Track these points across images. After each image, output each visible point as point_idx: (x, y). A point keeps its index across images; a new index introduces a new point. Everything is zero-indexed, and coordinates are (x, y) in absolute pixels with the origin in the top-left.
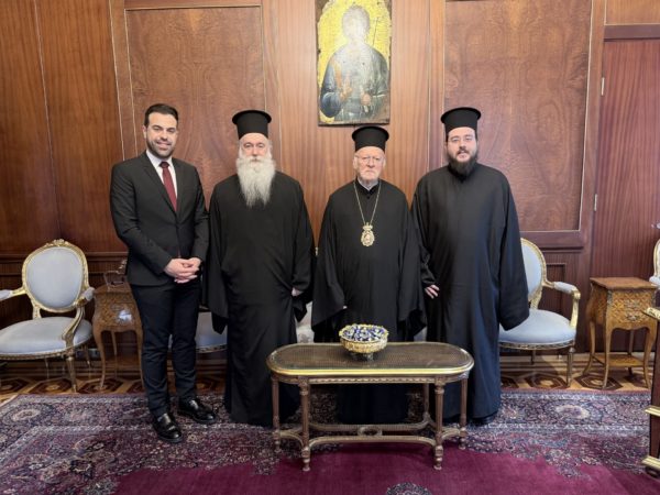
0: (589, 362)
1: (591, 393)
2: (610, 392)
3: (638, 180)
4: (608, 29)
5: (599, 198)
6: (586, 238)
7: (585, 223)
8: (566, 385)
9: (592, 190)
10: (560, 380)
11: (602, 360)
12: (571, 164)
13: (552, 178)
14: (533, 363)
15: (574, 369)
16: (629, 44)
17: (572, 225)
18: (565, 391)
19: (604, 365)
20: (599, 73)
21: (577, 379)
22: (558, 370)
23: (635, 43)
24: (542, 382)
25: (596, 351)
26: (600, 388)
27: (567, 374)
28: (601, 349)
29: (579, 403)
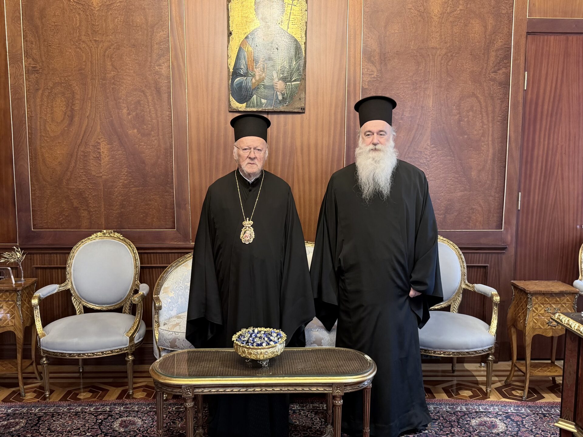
0: (511, 371)
1: (510, 405)
2: (530, 404)
3: (563, 179)
4: (531, 23)
5: (523, 197)
6: (509, 238)
7: (508, 223)
8: (485, 395)
9: (516, 187)
10: (481, 390)
11: (523, 369)
12: (493, 160)
13: (474, 174)
14: (453, 371)
15: (495, 379)
16: (552, 38)
17: (495, 224)
18: (484, 402)
19: (525, 374)
20: (522, 66)
21: (499, 390)
22: (479, 379)
23: (558, 37)
24: (460, 392)
25: (518, 359)
26: (520, 399)
27: (487, 384)
28: (521, 357)
29: (497, 415)
